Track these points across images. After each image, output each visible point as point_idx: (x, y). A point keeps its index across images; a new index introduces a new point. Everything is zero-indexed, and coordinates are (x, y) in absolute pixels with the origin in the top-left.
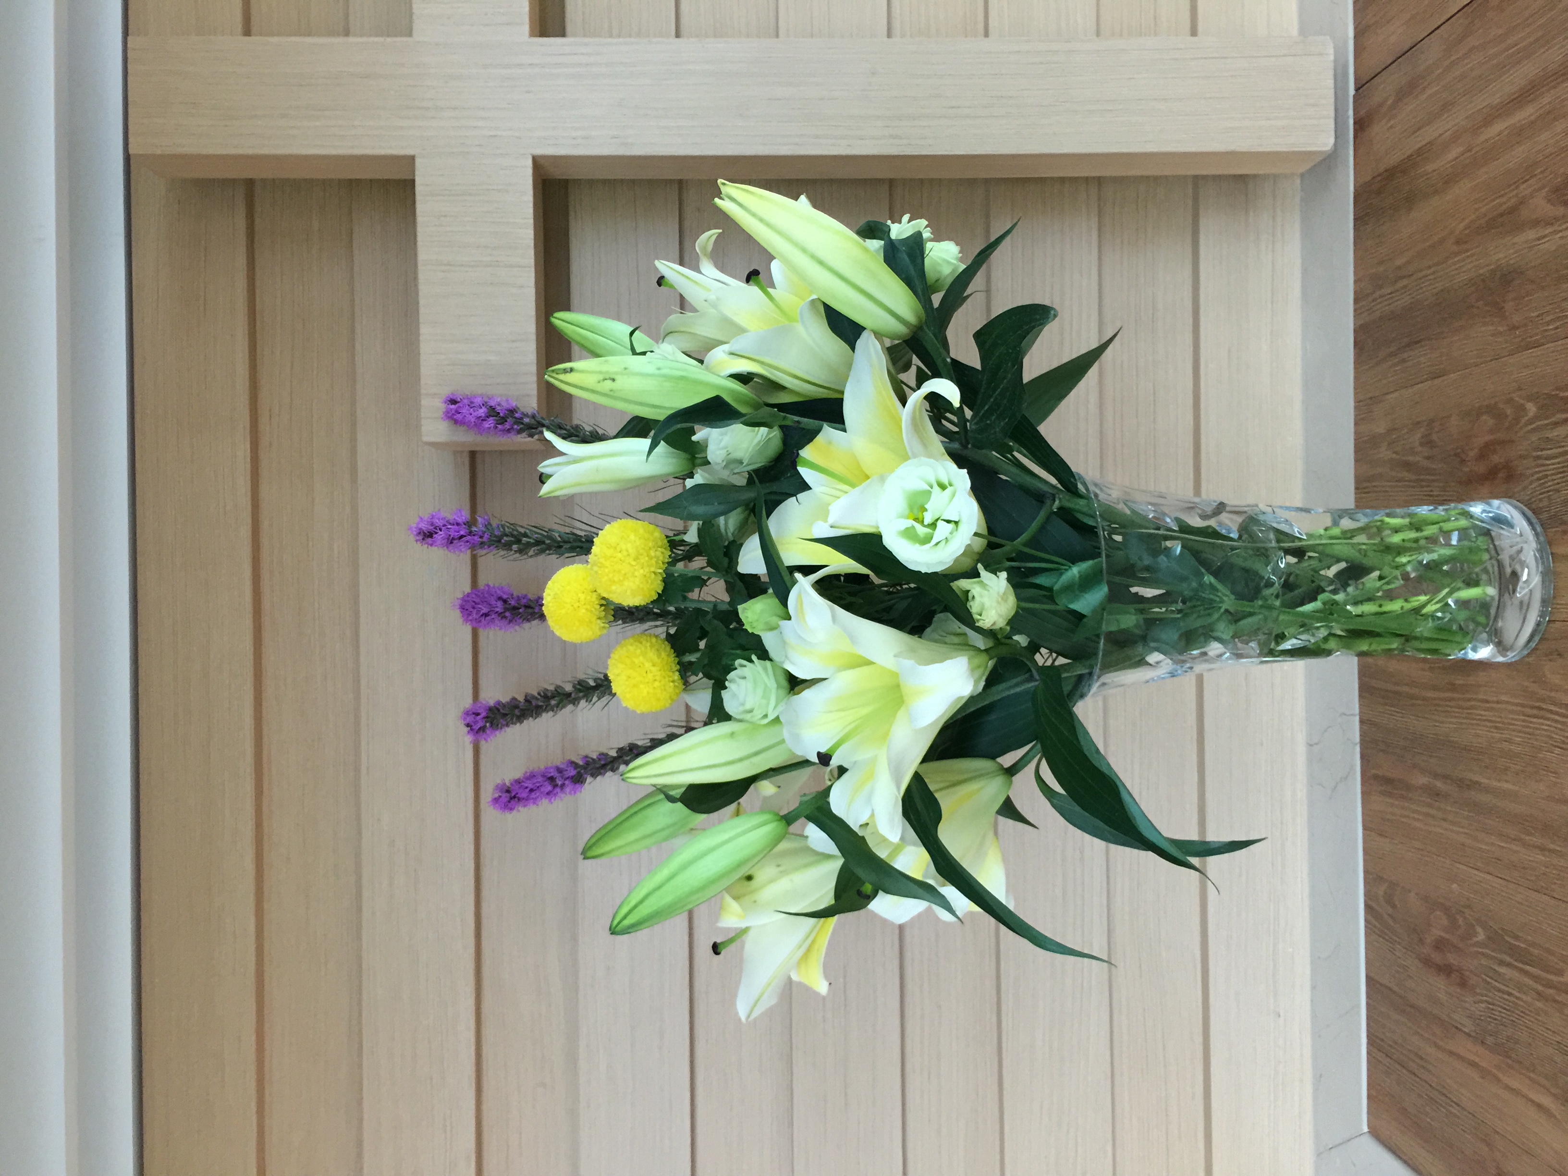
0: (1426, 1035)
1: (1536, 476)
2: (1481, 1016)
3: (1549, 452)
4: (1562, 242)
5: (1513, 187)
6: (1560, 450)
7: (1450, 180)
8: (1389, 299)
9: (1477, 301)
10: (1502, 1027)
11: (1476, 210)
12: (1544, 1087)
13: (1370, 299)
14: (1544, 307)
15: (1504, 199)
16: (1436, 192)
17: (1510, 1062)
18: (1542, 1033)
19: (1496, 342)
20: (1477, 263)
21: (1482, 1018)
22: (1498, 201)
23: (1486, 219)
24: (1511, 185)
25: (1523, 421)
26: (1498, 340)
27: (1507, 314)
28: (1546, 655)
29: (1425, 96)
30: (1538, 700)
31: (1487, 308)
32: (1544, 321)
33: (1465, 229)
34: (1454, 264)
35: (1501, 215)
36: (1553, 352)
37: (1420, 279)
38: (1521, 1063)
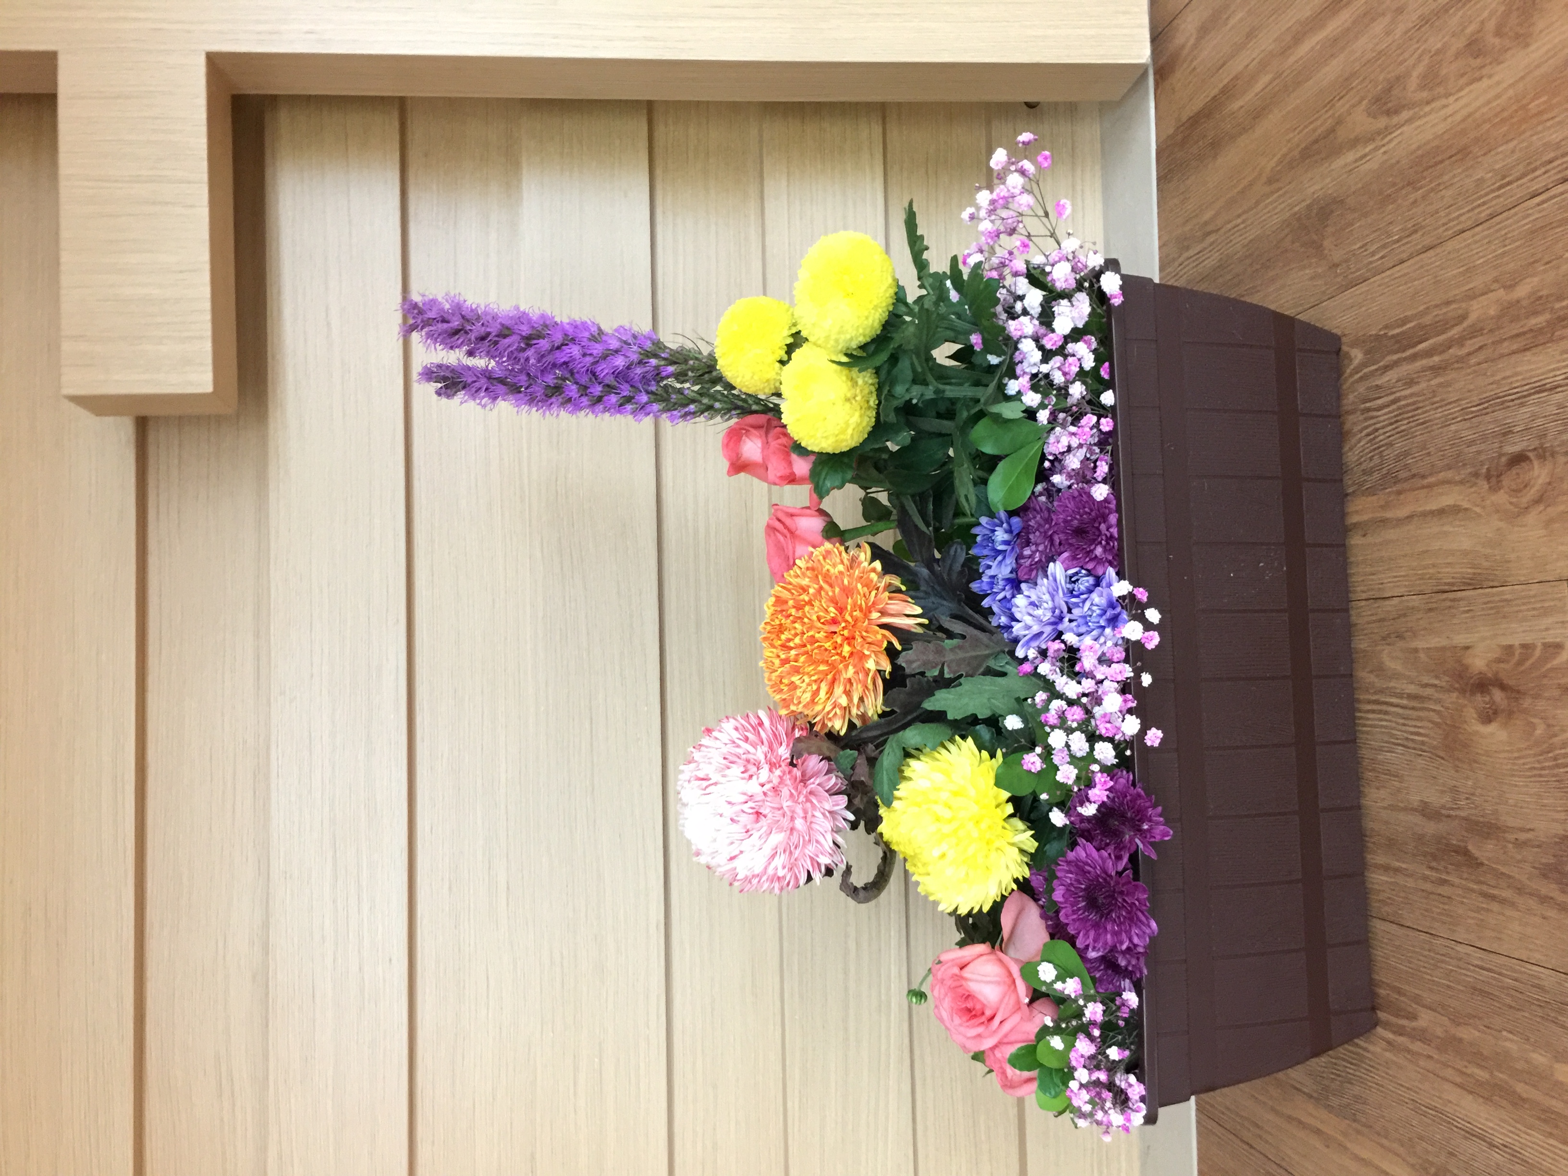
0: (1261, 1098)
1: (1365, 432)
2: (1323, 1072)
3: (1379, 402)
4: (1385, 157)
5: (1328, 106)
6: (1392, 397)
7: (1257, 114)
8: (1196, 260)
9: (1293, 242)
10: (1349, 1086)
11: (1289, 141)
12: (1398, 1155)
13: (1176, 264)
14: (1367, 236)
15: (1319, 123)
16: (1245, 130)
17: (1359, 1127)
18: (1393, 1089)
19: (1314, 286)
20: (1290, 201)
21: (1325, 1075)
22: (1312, 126)
23: (1300, 149)
24: (1326, 106)
25: (1348, 371)
26: (1319, 282)
27: (1326, 252)
28: (1384, 639)
29: (1229, 26)
30: (1375, 693)
31: (1303, 249)
32: (1368, 252)
33: (1276, 166)
34: (1266, 206)
35: (1316, 141)
36: (1379, 286)
37: (1230, 230)
38: (1371, 1127)
